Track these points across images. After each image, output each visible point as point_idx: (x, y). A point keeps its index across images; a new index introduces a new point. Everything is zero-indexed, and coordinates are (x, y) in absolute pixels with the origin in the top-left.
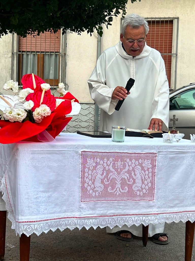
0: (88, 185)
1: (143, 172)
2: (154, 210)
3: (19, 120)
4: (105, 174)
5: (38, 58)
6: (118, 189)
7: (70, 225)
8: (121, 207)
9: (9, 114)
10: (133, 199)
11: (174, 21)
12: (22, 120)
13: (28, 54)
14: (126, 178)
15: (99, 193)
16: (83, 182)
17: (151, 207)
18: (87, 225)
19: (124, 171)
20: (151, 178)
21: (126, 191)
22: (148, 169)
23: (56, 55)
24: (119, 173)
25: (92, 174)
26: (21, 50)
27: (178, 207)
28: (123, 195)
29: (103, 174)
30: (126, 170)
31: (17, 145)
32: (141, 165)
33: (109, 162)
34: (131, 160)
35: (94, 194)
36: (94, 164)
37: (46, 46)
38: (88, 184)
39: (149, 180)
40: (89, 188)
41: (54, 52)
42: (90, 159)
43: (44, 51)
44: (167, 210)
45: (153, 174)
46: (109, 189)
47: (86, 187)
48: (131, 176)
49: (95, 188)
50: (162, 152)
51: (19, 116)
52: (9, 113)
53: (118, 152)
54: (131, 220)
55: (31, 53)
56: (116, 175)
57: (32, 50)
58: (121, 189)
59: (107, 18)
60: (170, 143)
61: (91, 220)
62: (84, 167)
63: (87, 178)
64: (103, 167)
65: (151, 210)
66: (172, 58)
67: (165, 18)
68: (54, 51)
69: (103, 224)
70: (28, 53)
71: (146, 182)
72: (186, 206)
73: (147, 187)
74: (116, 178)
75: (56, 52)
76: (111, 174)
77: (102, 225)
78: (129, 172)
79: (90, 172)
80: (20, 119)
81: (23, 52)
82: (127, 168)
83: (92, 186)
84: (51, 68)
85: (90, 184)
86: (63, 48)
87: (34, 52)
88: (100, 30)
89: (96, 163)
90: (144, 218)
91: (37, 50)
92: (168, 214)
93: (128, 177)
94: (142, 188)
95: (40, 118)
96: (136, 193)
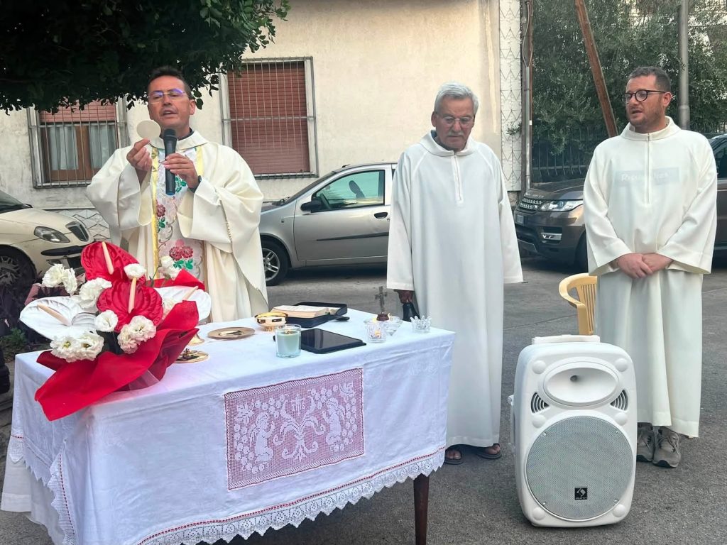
0: (243, 455)
1: (341, 407)
2: (365, 471)
3: (88, 358)
4: (273, 427)
5: (78, 133)
6: (301, 450)
7: (207, 535)
8: (310, 482)
9: (65, 348)
10: (329, 461)
11: (305, 62)
12: (94, 356)
13: (59, 128)
14: (313, 425)
15: (265, 466)
16: (232, 452)
17: (360, 467)
18: (244, 531)
19: (308, 413)
20: (355, 415)
21: (315, 450)
22: (350, 399)
23: (110, 127)
24: (299, 420)
25: (249, 432)
26: (45, 121)
27: (403, 454)
28: (310, 458)
29: (269, 428)
30: (312, 410)
31: (91, 409)
32: (337, 395)
33: (278, 403)
34: (318, 390)
35: (255, 470)
36: (251, 413)
37: (91, 111)
38: (242, 453)
39: (352, 419)
40: (244, 460)
41: (105, 122)
42: (241, 406)
43: (87, 120)
44: (384, 464)
45: (359, 406)
46: (283, 454)
47: (238, 459)
48: (321, 420)
49: (256, 457)
50: (371, 363)
51: (89, 350)
52: (65, 346)
53: (294, 379)
54: (331, 500)
55: (64, 126)
56: (295, 425)
57: (66, 120)
58: (305, 449)
59: (208, 77)
60: (381, 342)
61: (252, 520)
62: (231, 423)
63: (238, 442)
64: (268, 415)
65: (361, 473)
66: (308, 123)
67: (290, 58)
68: (105, 119)
69: (280, 521)
70: (58, 126)
71: (348, 425)
72: (416, 450)
73: (350, 433)
74: (295, 429)
75: (109, 122)
76: (285, 424)
77: (276, 524)
78: (317, 413)
79: (245, 430)
80: (90, 355)
81: (48, 123)
82: (313, 405)
83: (251, 455)
84: (103, 148)
85: (245, 453)
86: (122, 113)
87: (70, 123)
88: (197, 98)
89: (255, 410)
90: (351, 490)
91: (75, 120)
92: (387, 472)
93: (317, 422)
94: (341, 436)
95: (134, 346)
96: (333, 448)
